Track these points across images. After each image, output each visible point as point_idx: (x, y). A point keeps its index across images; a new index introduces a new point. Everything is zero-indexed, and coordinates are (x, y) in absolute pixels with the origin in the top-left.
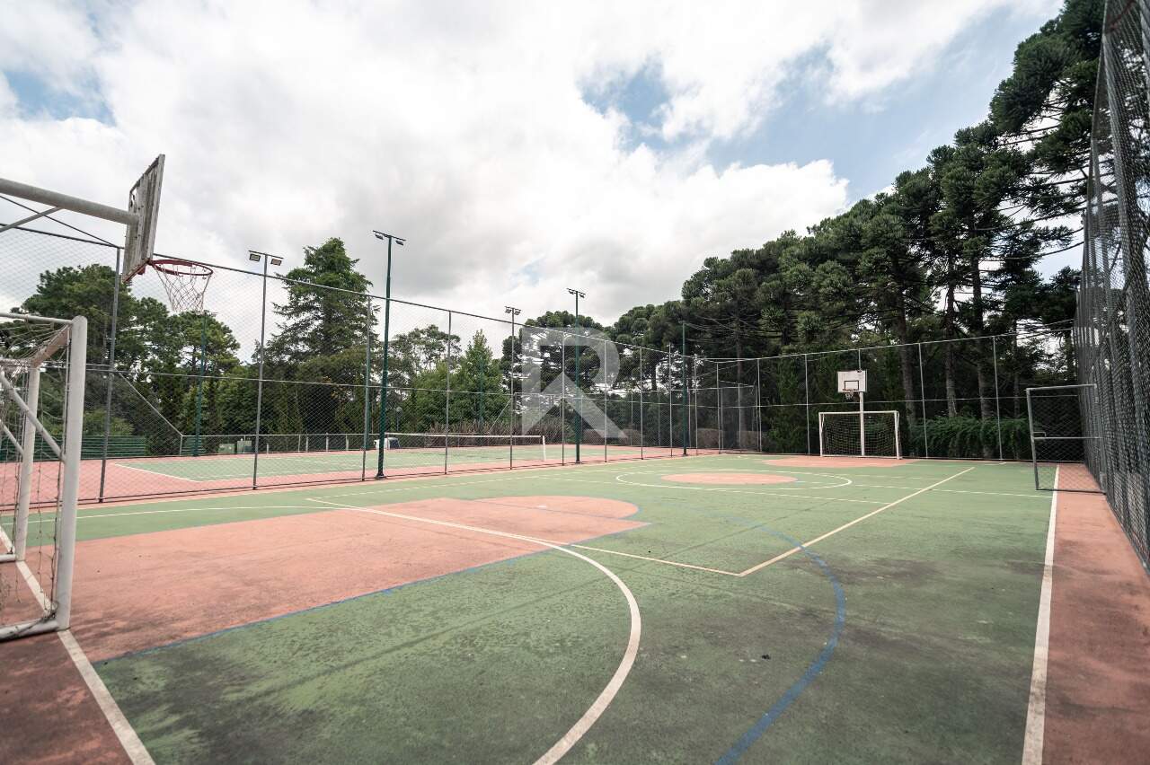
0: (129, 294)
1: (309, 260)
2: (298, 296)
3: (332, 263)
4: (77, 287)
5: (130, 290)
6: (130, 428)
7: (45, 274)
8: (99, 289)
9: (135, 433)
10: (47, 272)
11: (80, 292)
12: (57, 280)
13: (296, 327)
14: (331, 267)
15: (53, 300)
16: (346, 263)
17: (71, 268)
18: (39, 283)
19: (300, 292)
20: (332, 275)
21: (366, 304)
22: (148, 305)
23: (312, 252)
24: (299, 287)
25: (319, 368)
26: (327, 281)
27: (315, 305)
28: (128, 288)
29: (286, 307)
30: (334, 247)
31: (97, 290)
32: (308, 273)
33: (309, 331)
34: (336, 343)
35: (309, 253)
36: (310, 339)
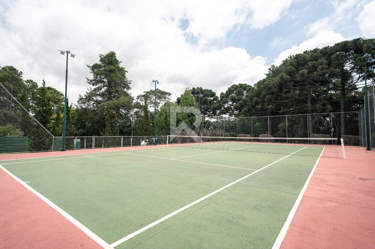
0: (22, 78)
1: (101, 60)
2: (97, 75)
3: (112, 61)
5: (22, 76)
6: (22, 133)
8: (9, 75)
9: (25, 135)
13: (95, 90)
14: (111, 63)
16: (117, 62)
19: (98, 73)
20: (112, 67)
21: (125, 80)
22: (29, 82)
23: (103, 57)
24: (98, 71)
25: (110, 106)
26: (110, 69)
27: (104, 80)
28: (21, 75)
29: (92, 80)
30: (112, 55)
31: (8, 75)
32: (101, 65)
33: (101, 92)
34: (114, 97)
35: (101, 57)
36: (102, 95)
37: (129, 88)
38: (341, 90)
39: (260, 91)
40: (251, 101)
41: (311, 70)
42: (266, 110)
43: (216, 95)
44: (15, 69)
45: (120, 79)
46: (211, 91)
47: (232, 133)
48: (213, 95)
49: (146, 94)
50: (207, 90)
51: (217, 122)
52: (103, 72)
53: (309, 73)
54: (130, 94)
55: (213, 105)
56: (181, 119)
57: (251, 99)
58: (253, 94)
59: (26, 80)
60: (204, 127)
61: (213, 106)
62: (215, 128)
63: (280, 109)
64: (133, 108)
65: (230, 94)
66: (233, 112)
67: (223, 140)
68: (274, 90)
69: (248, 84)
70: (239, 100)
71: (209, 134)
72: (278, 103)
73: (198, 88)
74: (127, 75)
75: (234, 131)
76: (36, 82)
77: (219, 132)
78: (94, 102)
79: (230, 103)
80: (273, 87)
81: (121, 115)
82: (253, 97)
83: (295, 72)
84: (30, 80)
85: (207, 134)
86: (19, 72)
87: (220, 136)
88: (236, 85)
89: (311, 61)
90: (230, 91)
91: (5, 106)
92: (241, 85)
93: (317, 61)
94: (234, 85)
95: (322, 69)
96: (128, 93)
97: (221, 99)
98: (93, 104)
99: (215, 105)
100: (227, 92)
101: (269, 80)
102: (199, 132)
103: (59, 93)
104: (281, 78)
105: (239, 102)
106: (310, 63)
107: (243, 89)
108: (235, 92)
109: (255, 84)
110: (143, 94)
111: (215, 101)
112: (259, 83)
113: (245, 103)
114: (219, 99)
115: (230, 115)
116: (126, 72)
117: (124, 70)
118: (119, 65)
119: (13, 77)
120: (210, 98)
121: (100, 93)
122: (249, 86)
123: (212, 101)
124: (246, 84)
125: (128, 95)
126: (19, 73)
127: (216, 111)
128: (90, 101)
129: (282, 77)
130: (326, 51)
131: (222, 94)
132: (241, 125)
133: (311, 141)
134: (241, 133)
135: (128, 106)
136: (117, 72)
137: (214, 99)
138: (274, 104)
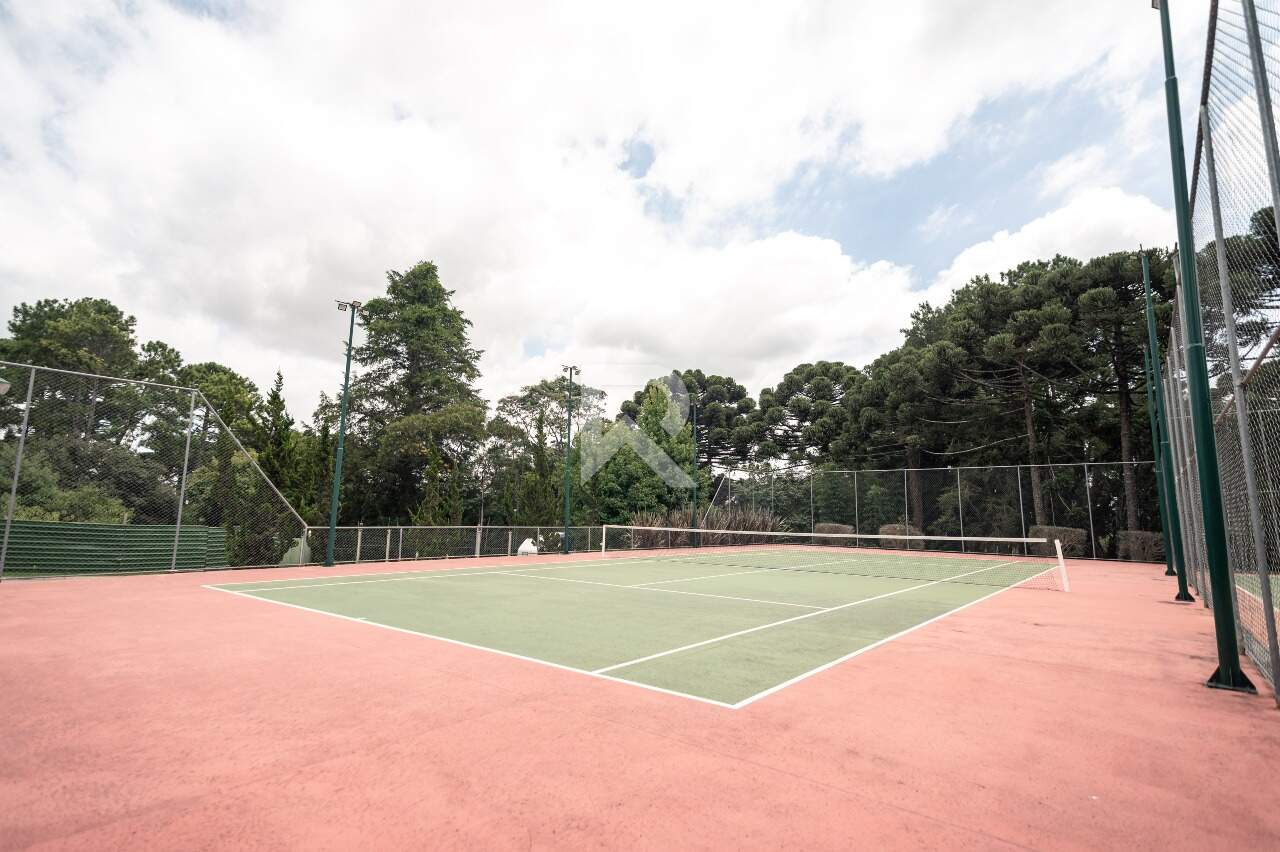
0: (131, 336)
1: (394, 289)
2: (377, 334)
3: (425, 292)
4: (63, 325)
5: (133, 331)
7: (19, 307)
8: (94, 328)
10: (24, 305)
11: (68, 330)
12: (35, 315)
13: (368, 377)
14: (422, 298)
15: (28, 341)
16: (440, 293)
17: (55, 301)
18: (12, 318)
19: (383, 329)
20: (425, 308)
21: (464, 349)
22: (156, 350)
23: (397, 278)
24: (381, 322)
25: (416, 431)
26: (419, 316)
27: (400, 349)
28: (130, 328)
29: (362, 349)
30: (426, 272)
31: (90, 329)
32: (392, 305)
33: (385, 384)
34: (428, 399)
35: (393, 279)
36: (390, 394)
37: (473, 374)
38: (1116, 395)
39: (882, 390)
40: (856, 420)
41: (1024, 334)
42: (901, 447)
43: (748, 396)
44: (113, 309)
45: (448, 344)
46: (730, 381)
47: (798, 519)
48: (738, 394)
49: (530, 396)
50: (717, 380)
51: (751, 481)
52: (396, 324)
53: (1018, 344)
54: (477, 391)
55: (738, 429)
56: (640, 473)
57: (856, 413)
58: (860, 397)
59: (146, 344)
60: (711, 498)
61: (738, 432)
62: (744, 501)
63: (943, 448)
64: (487, 437)
65: (792, 394)
66: (802, 449)
67: (770, 540)
68: (922, 386)
69: (847, 363)
70: (821, 413)
71: (725, 523)
72: (939, 429)
73: (689, 372)
74: (469, 333)
75: (803, 511)
76: (176, 350)
77: (754, 516)
78: (361, 416)
79: (794, 422)
80: (922, 377)
81: (446, 459)
82: (862, 406)
83: (979, 338)
84: (158, 342)
85: (718, 521)
86: (125, 317)
87: (758, 530)
88: (811, 365)
89: (1023, 307)
90: (791, 384)
91: (70, 423)
92: (825, 367)
93: (1039, 308)
94: (803, 366)
95: (1053, 334)
96: (471, 388)
97: (764, 410)
98: (361, 420)
99: (744, 428)
100: (780, 386)
101: (908, 356)
102: (694, 516)
103: (242, 381)
104: (939, 353)
105: (819, 421)
106: (1021, 316)
107: (832, 379)
108: (806, 386)
109: (868, 367)
110: (521, 395)
111: (745, 416)
112: (878, 363)
113: (839, 424)
114: (758, 407)
115: (794, 460)
116: (466, 325)
117: (461, 319)
118: (447, 302)
119: (106, 333)
120: (727, 405)
121: (382, 386)
122: (850, 369)
123: (736, 414)
124: (840, 364)
125: (469, 393)
126: (127, 322)
127: (749, 446)
128: (353, 414)
129: (941, 352)
130: (1063, 281)
131: (765, 392)
132: (824, 493)
133: (1032, 548)
134: (826, 521)
135: (471, 429)
136: (439, 325)
137: (741, 410)
138: (925, 430)
